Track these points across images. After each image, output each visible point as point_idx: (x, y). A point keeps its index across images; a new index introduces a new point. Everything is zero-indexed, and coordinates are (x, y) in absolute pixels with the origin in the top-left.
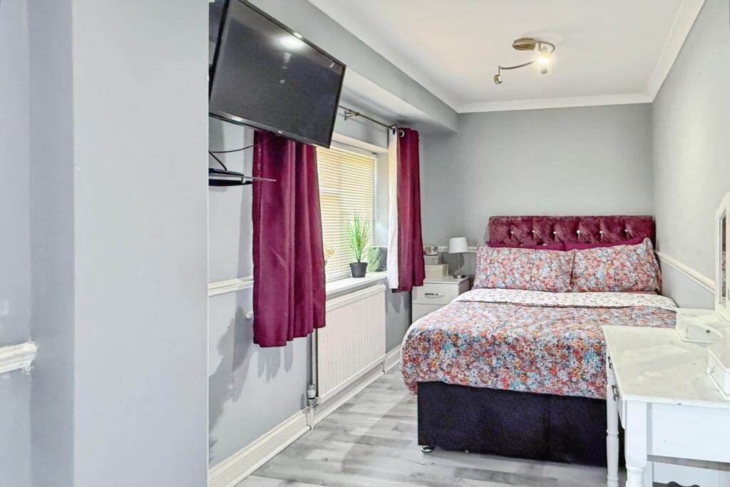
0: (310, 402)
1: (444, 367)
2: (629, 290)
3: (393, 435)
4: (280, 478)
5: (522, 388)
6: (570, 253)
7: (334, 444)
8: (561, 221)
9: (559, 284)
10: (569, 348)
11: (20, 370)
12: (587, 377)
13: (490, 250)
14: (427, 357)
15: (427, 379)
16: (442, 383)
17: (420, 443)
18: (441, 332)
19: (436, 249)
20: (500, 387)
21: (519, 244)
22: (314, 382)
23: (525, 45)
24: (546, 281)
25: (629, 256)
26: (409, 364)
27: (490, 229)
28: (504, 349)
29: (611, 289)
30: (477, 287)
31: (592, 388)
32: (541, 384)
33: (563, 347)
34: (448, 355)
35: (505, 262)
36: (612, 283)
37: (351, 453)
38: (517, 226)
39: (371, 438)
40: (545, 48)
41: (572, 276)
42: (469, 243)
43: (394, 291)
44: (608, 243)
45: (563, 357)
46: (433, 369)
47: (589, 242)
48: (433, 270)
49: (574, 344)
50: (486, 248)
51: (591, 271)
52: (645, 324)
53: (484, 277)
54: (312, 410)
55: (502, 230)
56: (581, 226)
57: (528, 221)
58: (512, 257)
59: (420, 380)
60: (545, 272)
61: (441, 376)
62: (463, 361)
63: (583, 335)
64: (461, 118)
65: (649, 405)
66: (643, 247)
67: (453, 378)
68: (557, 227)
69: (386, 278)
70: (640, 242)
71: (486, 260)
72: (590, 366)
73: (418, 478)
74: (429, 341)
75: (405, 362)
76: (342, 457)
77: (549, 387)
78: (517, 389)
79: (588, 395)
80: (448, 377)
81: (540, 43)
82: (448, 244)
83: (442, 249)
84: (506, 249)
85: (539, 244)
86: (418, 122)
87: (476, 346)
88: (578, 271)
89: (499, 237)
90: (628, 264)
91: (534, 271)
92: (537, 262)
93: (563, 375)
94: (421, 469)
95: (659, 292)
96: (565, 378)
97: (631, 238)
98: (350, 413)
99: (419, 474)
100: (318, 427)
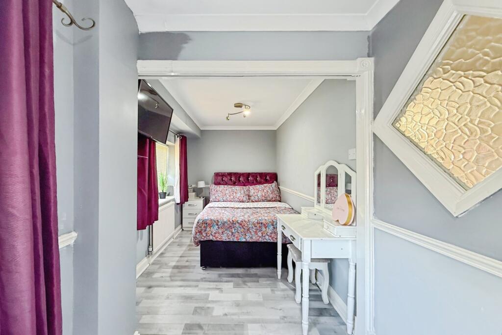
0: (149, 253)
1: (213, 234)
2: (270, 201)
3: (187, 264)
4: (144, 287)
5: (244, 240)
6: (247, 187)
7: (163, 270)
8: (243, 174)
9: (245, 199)
10: (262, 223)
11: (69, 245)
12: (268, 234)
13: (216, 186)
14: (205, 230)
15: (205, 239)
16: (211, 240)
17: (201, 266)
18: (211, 220)
19: (191, 186)
20: (235, 240)
21: (226, 184)
22: (151, 244)
23: (239, 106)
24: (240, 198)
25: (269, 188)
26: (198, 234)
27: (215, 178)
28: (237, 225)
29: (263, 201)
30: (212, 202)
31: (270, 238)
32: (252, 238)
33: (259, 223)
34: (214, 229)
35: (223, 191)
36: (264, 198)
37: (172, 272)
38: (226, 177)
39: (178, 266)
40: (247, 108)
41: (249, 196)
42: (206, 183)
43: (178, 204)
44: (260, 183)
45: (260, 227)
46: (208, 235)
47: (253, 183)
48: (191, 195)
49: (264, 222)
50: (214, 185)
51: (256, 194)
52: (284, 213)
53: (214, 197)
54: (150, 257)
55: (220, 178)
56: (250, 177)
57: (230, 174)
58: (225, 189)
59: (202, 240)
60: (238, 195)
61: (211, 238)
62: (220, 231)
63: (266, 218)
64: (202, 132)
65: (311, 241)
66: (274, 185)
67: (216, 238)
68: (241, 177)
69: (174, 199)
70: (273, 182)
71: (214, 190)
72: (270, 230)
73: (204, 279)
74: (206, 224)
75: (196, 233)
76: (168, 275)
77: (255, 239)
78: (242, 241)
79: (269, 241)
80: (214, 238)
81: (245, 105)
82: (197, 184)
83: (193, 186)
84: (222, 186)
85: (234, 184)
86: (188, 133)
87: (226, 225)
88: (251, 194)
89: (218, 181)
90: (269, 191)
91: (235, 194)
92: (235, 191)
93: (260, 234)
94: (204, 276)
95: (280, 201)
96: (260, 235)
97: (269, 181)
98: (166, 257)
99: (204, 278)
100: (153, 264)
